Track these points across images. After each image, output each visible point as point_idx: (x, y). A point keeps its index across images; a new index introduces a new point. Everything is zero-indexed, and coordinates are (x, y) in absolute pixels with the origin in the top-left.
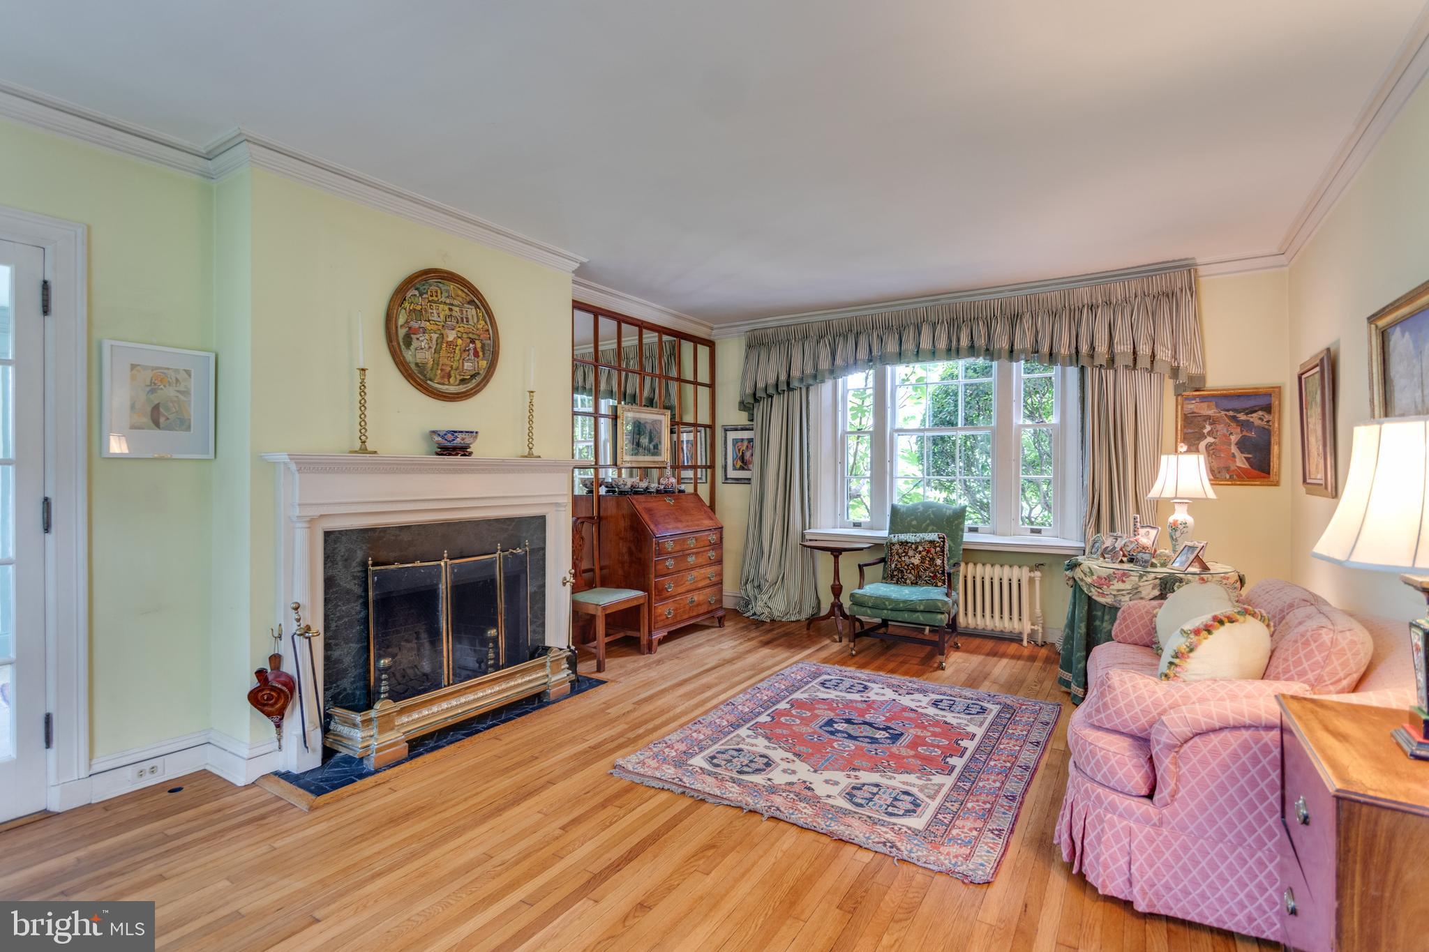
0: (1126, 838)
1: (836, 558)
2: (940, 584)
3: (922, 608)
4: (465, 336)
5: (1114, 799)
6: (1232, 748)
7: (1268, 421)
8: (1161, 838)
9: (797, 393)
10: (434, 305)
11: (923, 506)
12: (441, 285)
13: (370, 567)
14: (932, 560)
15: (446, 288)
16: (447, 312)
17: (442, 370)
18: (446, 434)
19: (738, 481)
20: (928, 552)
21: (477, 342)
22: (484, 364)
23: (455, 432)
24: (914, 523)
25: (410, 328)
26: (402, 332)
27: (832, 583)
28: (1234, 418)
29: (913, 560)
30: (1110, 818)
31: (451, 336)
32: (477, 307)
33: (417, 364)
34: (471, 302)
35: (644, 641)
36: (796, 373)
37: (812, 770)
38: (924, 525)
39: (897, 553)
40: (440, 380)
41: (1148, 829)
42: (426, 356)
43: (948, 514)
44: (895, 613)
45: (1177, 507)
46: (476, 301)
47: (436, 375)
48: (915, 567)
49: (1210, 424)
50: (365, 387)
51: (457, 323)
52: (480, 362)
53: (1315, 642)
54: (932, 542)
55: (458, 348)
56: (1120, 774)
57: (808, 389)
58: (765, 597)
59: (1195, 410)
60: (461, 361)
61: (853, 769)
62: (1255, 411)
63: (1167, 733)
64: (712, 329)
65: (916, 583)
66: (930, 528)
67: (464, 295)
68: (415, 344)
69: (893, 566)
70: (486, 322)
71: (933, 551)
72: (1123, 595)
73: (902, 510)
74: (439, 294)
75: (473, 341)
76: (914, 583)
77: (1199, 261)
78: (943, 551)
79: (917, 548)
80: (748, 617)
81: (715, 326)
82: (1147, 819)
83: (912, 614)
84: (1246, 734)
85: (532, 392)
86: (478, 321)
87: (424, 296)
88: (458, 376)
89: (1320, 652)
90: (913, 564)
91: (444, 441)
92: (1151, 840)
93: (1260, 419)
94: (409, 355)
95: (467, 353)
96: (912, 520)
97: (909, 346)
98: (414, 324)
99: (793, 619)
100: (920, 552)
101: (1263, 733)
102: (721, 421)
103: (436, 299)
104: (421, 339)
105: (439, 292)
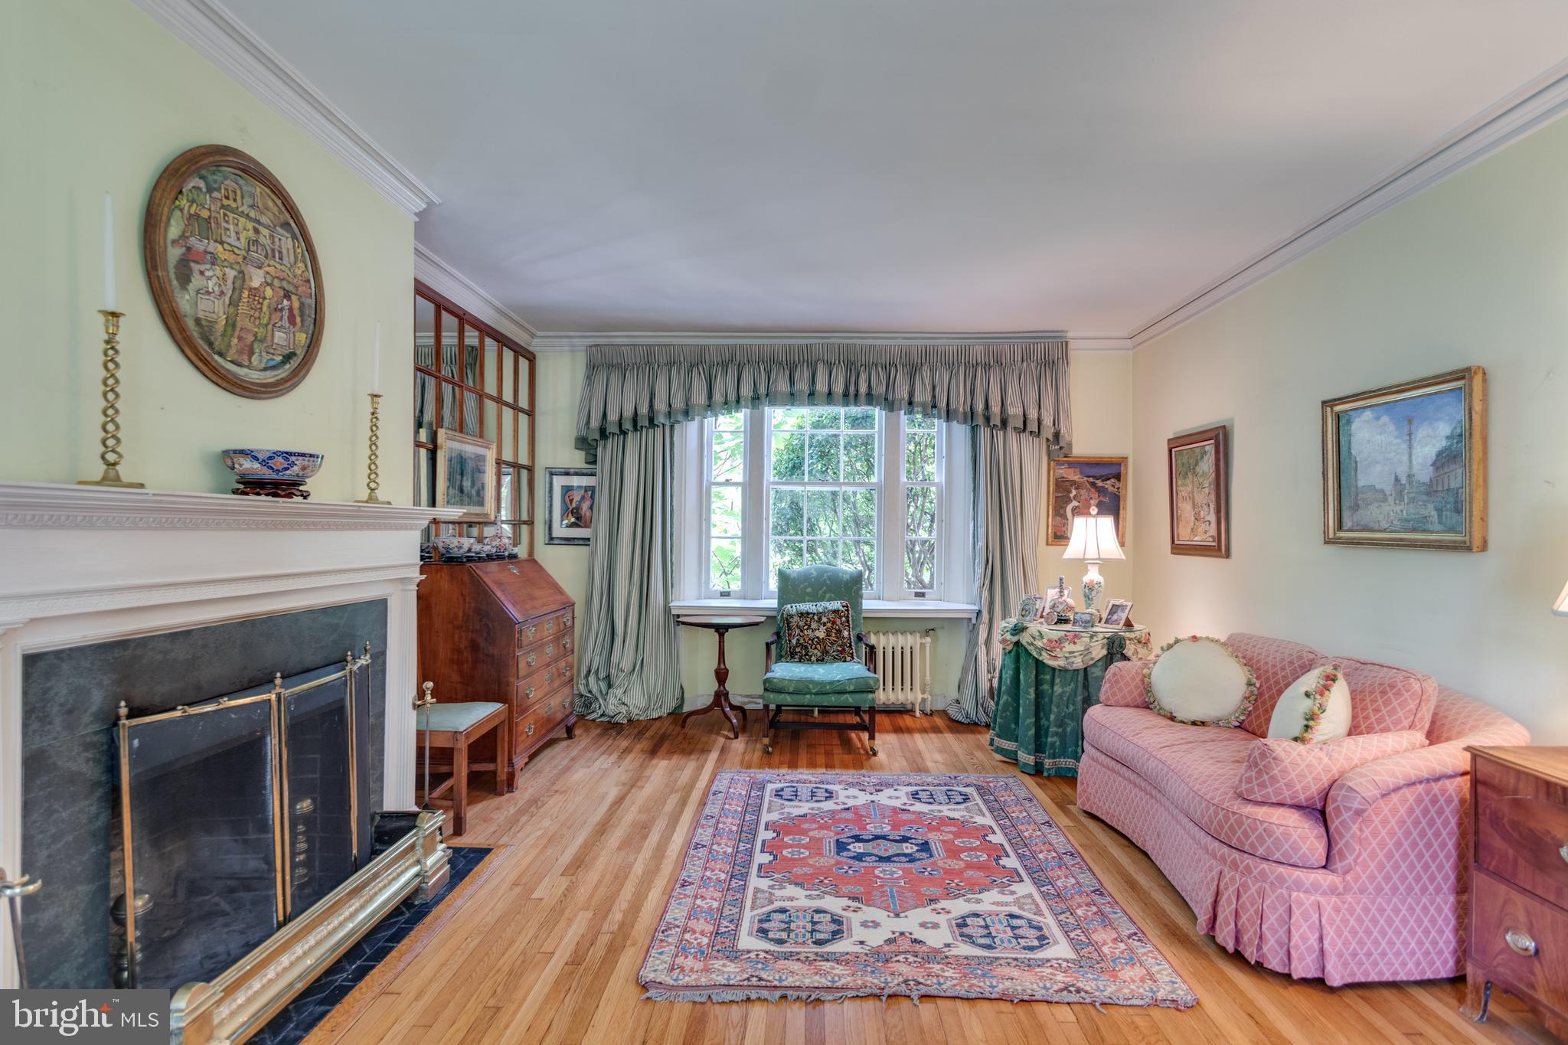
0: (1315, 913)
1: (721, 636)
2: (848, 659)
3: (852, 688)
4: (276, 283)
5: (1298, 876)
6: (1409, 803)
7: (1118, 488)
8: (1346, 905)
9: (659, 431)
10: (231, 215)
11: (815, 570)
12: (241, 182)
13: (124, 721)
14: (839, 631)
15: (250, 189)
16: (251, 234)
17: (240, 338)
18: (270, 458)
19: (569, 541)
20: (834, 623)
21: (294, 297)
22: (302, 338)
23: (290, 454)
24: (809, 590)
25: (189, 249)
26: (174, 254)
27: (715, 666)
28: (1093, 484)
29: (817, 633)
30: (1297, 896)
31: (256, 279)
32: (294, 237)
33: (198, 321)
34: (286, 225)
35: (502, 776)
36: (661, 406)
37: (892, 915)
38: (820, 592)
39: (798, 627)
40: (235, 357)
41: (1334, 899)
42: (214, 309)
43: (845, 579)
44: (820, 697)
45: (1090, 567)
46: (293, 224)
47: (229, 346)
48: (820, 641)
49: (1076, 489)
50: (117, 352)
51: (266, 257)
52: (297, 334)
53: (1407, 691)
54: (835, 611)
55: (266, 302)
56: (1304, 848)
57: (672, 427)
58: (619, 692)
59: (1065, 475)
60: (270, 327)
61: (931, 900)
62: (1109, 479)
63: (1359, 799)
64: (533, 336)
65: (823, 660)
66: (828, 596)
67: (275, 210)
68: (196, 281)
69: (794, 641)
70: (306, 267)
71: (838, 621)
72: (1075, 657)
73: (792, 577)
74: (239, 197)
75: (287, 295)
76: (820, 660)
77: (1069, 335)
78: (848, 621)
79: (820, 619)
80: (594, 720)
81: (539, 333)
82: (1333, 890)
83: (840, 696)
84: (1420, 788)
85: (376, 396)
86: (295, 263)
87: (215, 194)
88: (264, 354)
89: (1413, 700)
90: (818, 638)
91: (265, 470)
92: (1337, 910)
93: (1113, 486)
94: (184, 301)
95: (279, 314)
96: (806, 587)
97: (802, 386)
98: (199, 245)
99: (655, 715)
100: (825, 624)
101: (1433, 784)
102: (544, 460)
103: (234, 205)
104: (207, 273)
105: (239, 193)
